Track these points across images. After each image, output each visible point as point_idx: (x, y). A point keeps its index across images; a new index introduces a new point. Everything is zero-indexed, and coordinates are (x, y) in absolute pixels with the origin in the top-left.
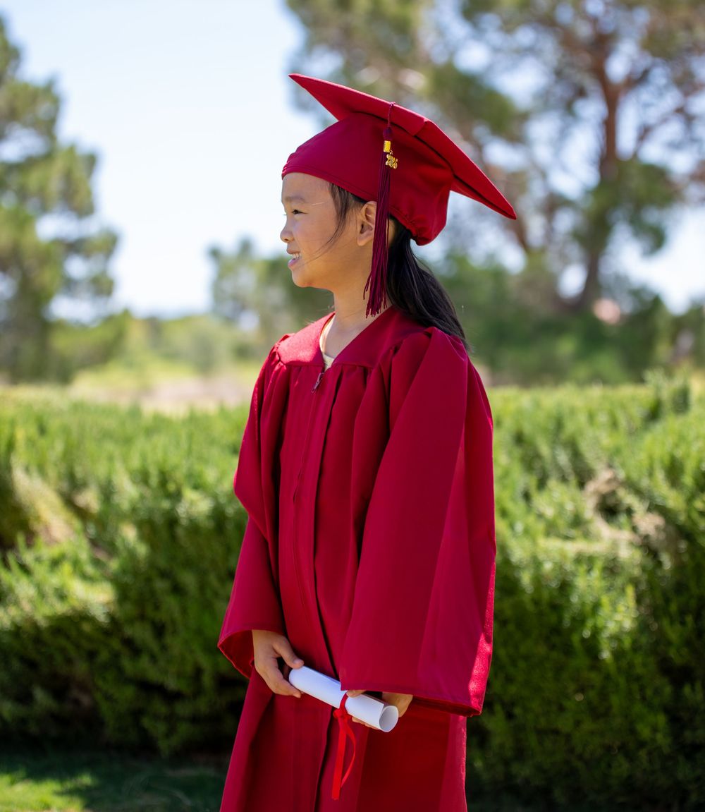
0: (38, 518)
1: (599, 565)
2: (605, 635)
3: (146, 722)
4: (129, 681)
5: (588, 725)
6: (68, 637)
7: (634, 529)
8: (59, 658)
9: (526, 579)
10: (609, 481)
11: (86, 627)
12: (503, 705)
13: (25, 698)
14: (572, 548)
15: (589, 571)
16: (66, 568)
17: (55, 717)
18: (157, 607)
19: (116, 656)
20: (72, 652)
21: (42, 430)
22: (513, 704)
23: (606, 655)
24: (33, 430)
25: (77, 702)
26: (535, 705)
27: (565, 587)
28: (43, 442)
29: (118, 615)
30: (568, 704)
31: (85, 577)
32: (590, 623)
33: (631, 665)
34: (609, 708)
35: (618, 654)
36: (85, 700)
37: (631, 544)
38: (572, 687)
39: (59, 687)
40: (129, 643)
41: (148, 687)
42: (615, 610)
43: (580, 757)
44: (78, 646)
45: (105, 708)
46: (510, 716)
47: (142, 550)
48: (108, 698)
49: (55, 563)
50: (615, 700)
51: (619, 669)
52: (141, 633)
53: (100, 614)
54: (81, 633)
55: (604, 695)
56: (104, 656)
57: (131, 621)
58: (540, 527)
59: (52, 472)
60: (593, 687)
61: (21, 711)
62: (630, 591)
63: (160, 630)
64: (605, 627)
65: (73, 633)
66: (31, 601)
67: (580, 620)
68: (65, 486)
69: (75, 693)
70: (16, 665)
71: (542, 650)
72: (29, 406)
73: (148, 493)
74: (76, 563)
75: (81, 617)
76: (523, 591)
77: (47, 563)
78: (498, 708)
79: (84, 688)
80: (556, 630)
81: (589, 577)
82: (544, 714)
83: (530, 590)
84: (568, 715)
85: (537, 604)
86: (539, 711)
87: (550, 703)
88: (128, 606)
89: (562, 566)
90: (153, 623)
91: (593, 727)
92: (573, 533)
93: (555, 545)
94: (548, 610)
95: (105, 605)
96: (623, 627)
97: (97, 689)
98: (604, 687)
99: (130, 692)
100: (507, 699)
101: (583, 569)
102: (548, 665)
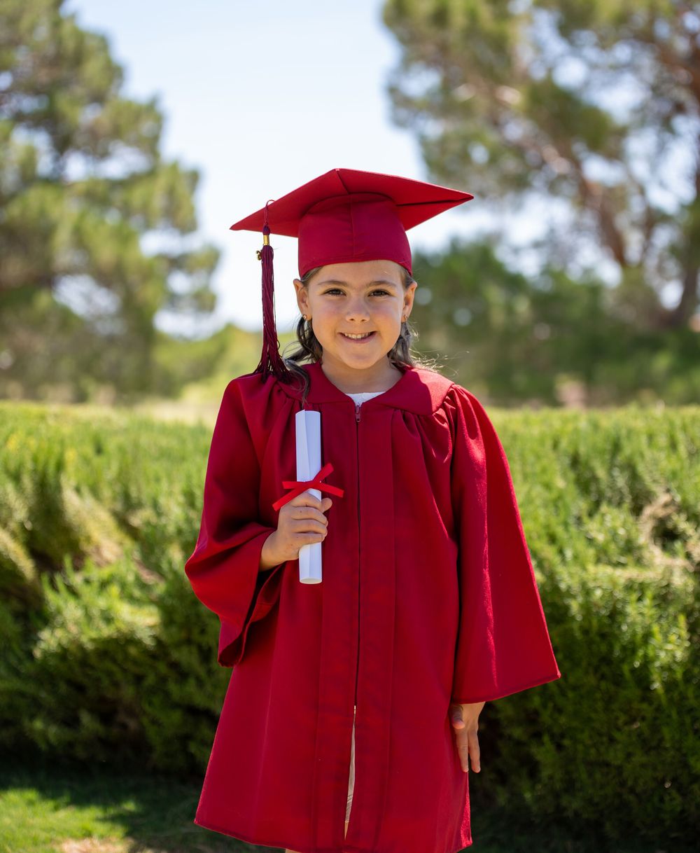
0: (89, 539)
1: (649, 594)
2: (657, 664)
3: (193, 748)
4: (176, 706)
5: (639, 758)
6: (114, 661)
7: (688, 556)
8: (106, 682)
9: (575, 606)
10: (666, 505)
11: (133, 651)
12: (552, 736)
13: (71, 722)
14: (622, 575)
15: (640, 599)
16: (114, 590)
17: (103, 742)
18: (203, 632)
19: (163, 680)
20: (119, 676)
21: (99, 450)
22: (563, 736)
23: (657, 685)
24: (89, 450)
25: (124, 726)
26: (585, 737)
27: (615, 614)
28: (97, 461)
29: (164, 638)
30: (617, 735)
31: (132, 599)
32: (641, 653)
33: (683, 697)
34: (661, 740)
35: (670, 686)
36: (132, 724)
37: (685, 571)
38: (622, 718)
39: (106, 712)
40: (174, 666)
41: (195, 713)
42: (666, 639)
43: (632, 791)
44: (125, 671)
45: (152, 732)
46: (559, 747)
48: (154, 722)
49: (104, 585)
50: (666, 732)
51: (671, 700)
52: (188, 657)
53: (146, 637)
54: (127, 656)
55: (655, 729)
56: (150, 680)
57: (178, 645)
58: (591, 552)
59: (107, 493)
60: (643, 719)
61: (68, 735)
62: (682, 619)
63: (206, 655)
64: (657, 657)
65: (120, 657)
66: (77, 623)
67: (631, 650)
68: (119, 506)
69: (122, 717)
70: (63, 688)
71: (591, 680)
72: (87, 425)
73: (194, 515)
74: (123, 586)
75: (128, 640)
76: (573, 618)
77: (96, 585)
78: (546, 738)
79: (131, 713)
80: (606, 660)
81: (640, 605)
82: (594, 745)
83: (579, 618)
84: (619, 746)
85: (586, 632)
86: (589, 742)
87: (600, 735)
88: (174, 630)
89: (612, 593)
90: (200, 647)
91: (644, 759)
92: (623, 560)
93: (605, 571)
94: (597, 639)
95: (151, 627)
96: (674, 657)
97: (144, 713)
98: (655, 719)
99: (176, 716)
100: (556, 730)
101: (634, 596)
102: (598, 695)
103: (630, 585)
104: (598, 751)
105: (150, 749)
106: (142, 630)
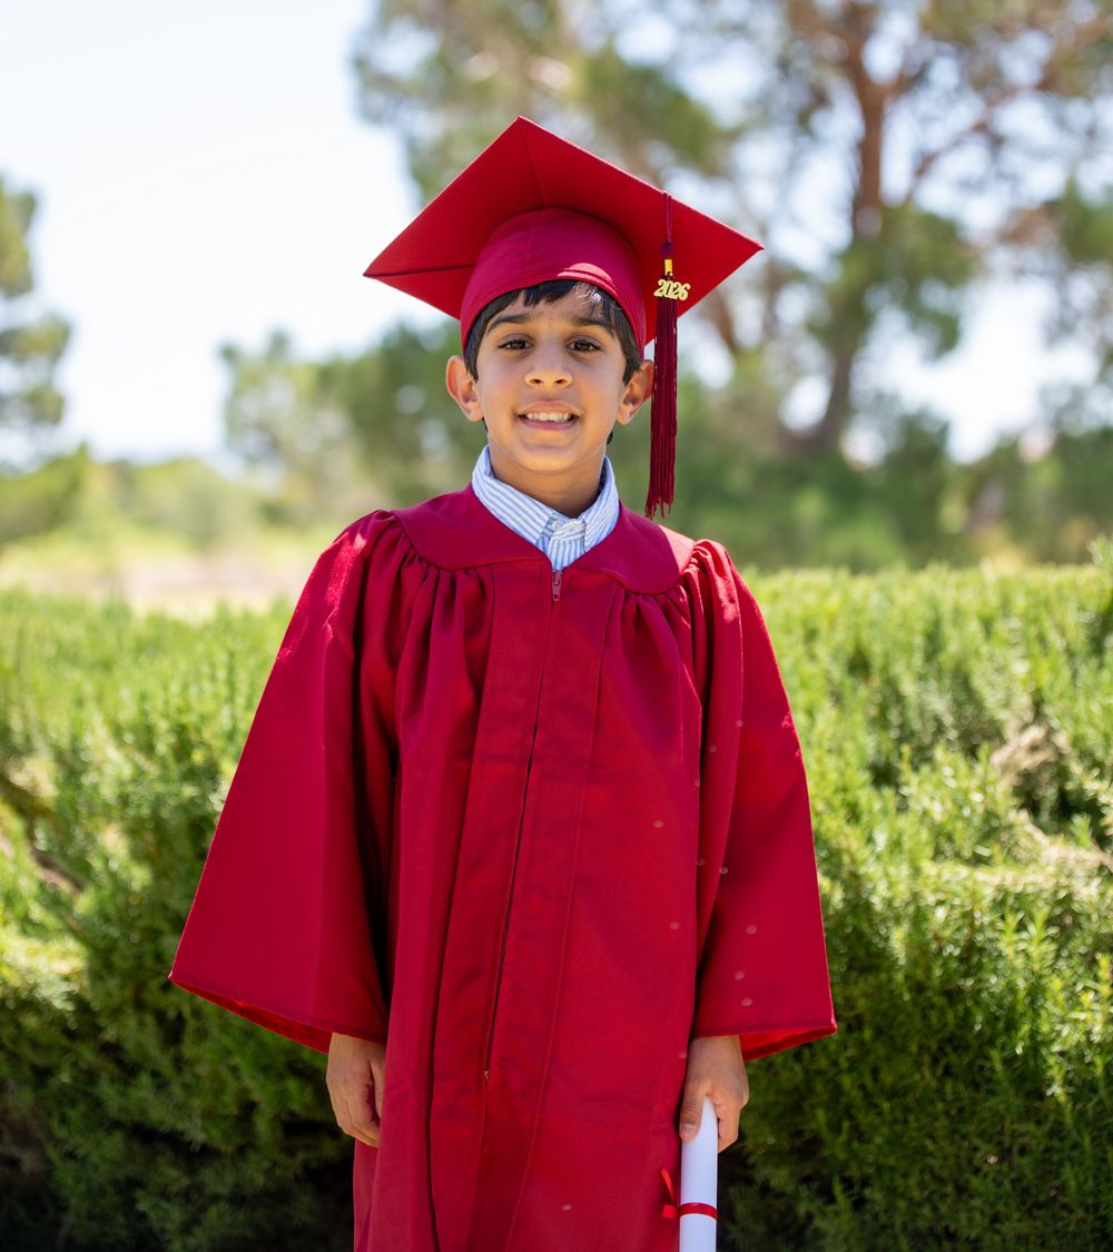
1: (1042, 912)
2: (1056, 1048)
3: (144, 1202)
4: (113, 1125)
5: (1014, 1225)
9: (897, 940)
11: (31, 1021)
12: (848, 1184)
14: (988, 881)
15: (1021, 927)
22: (865, 1183)
23: (1057, 1090)
25: (13, 1164)
26: (910, 1184)
27: (974, 955)
29: (92, 997)
30: (975, 1182)
31: (27, 926)
32: (1025, 1028)
34: (1062, 1189)
35: (1081, 1088)
36: (28, 1161)
40: (112, 1050)
41: (144, 1135)
42: (1073, 1001)
44: (16, 1060)
45: (66, 1175)
46: (859, 1204)
47: (140, 877)
48: (70, 1155)
50: (1070, 1176)
51: (1081, 1116)
52: (138, 1035)
53: (56, 995)
54: (19, 1031)
55: (1048, 1166)
56: (64, 1076)
57: (118, 1011)
58: (922, 837)
62: (1104, 963)
63: (173, 1031)
65: (9, 1037)
67: (1006, 1021)
69: (8, 1146)
71: (927, 1078)
73: (153, 770)
74: (11, 899)
75: (22, 1002)
78: (837, 1190)
80: (955, 1042)
81: (1024, 935)
82: (929, 1200)
83: (902, 961)
84: (976, 1202)
85: (919, 988)
86: (916, 1194)
87: (940, 1180)
88: (113, 983)
89: (968, 915)
90: (160, 1015)
91: (1024, 1227)
92: (983, 851)
93: (954, 874)
94: (939, 1001)
95: (66, 979)
96: (1088, 1033)
97: (51, 1136)
98: (1048, 1150)
99: (114, 1145)
100: (854, 1172)
101: (1012, 920)
102: (940, 1106)
103: (1000, 898)
104: (935, 1209)
105: (61, 1206)
106: (50, 984)
